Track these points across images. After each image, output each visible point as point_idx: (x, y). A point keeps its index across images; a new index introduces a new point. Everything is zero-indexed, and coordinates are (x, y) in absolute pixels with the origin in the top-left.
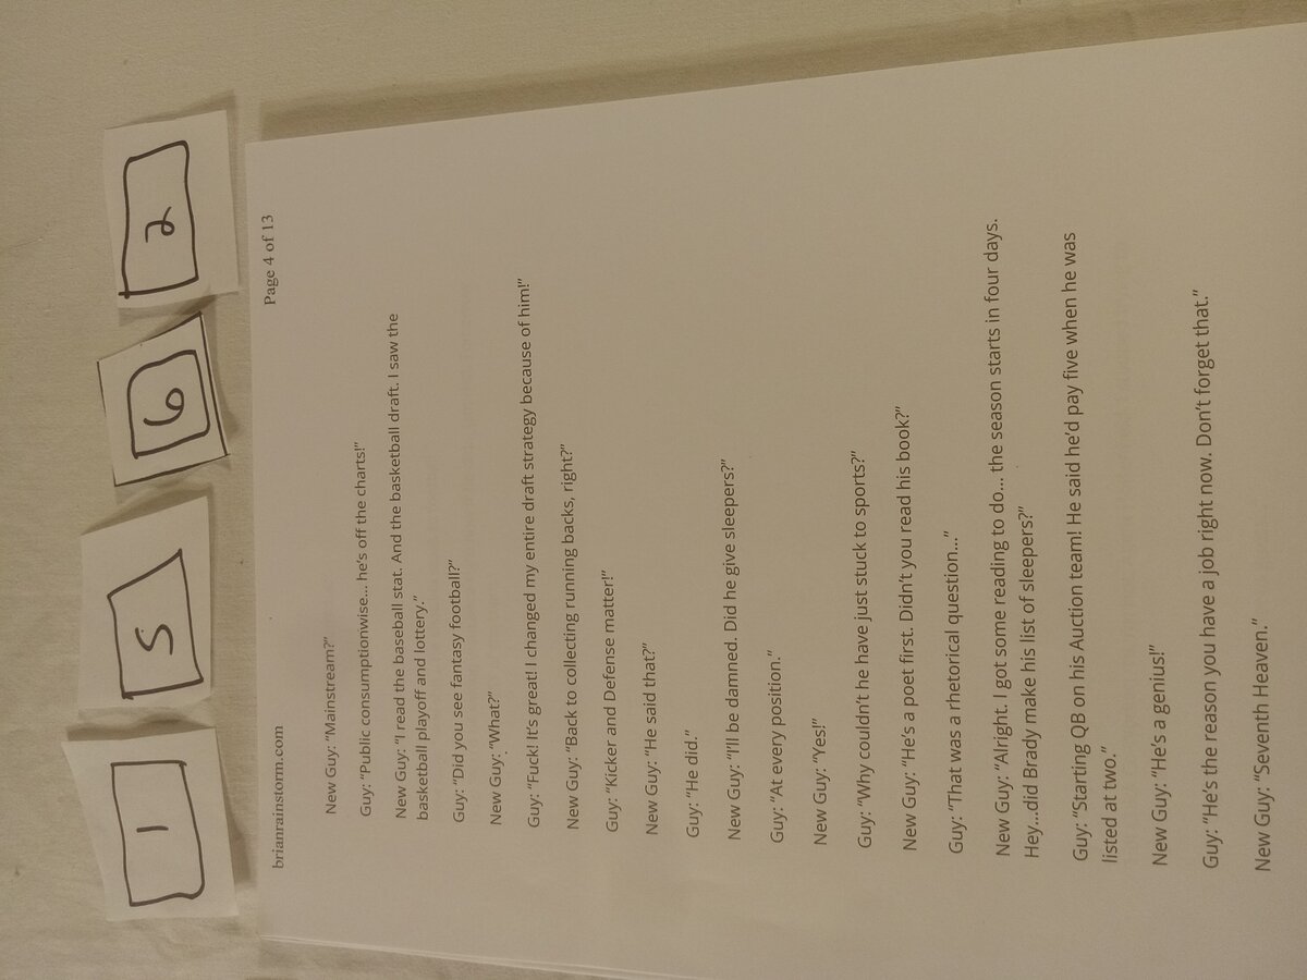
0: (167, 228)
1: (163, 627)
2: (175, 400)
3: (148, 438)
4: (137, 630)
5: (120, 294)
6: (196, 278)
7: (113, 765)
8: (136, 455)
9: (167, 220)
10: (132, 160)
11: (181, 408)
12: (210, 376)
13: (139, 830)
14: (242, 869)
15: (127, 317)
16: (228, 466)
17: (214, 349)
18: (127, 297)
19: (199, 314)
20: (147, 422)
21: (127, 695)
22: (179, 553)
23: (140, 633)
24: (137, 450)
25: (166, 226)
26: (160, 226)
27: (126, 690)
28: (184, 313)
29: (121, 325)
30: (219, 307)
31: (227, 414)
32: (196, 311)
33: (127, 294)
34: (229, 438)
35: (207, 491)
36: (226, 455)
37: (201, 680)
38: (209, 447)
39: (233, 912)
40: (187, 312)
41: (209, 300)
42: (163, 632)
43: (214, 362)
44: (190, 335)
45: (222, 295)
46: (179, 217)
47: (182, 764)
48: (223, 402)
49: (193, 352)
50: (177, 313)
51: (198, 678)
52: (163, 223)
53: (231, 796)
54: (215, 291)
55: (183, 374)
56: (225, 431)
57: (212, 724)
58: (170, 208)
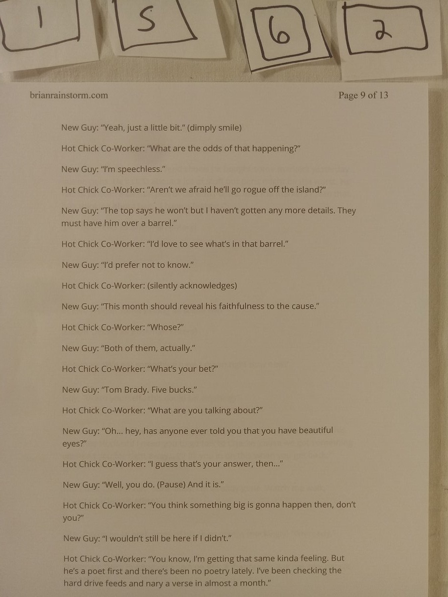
0: (380, 35)
1: (153, 25)
2: (283, 38)
3: (262, 18)
4: (151, 7)
5: (345, 3)
6: (351, 53)
8: (253, 11)
9: (385, 35)
10: (421, 12)
11: (278, 42)
13: (39, 8)
15: (332, 6)
16: (245, 71)
17: (310, 64)
18: (343, 7)
19: (330, 56)
20: (272, 18)
22: (195, 38)
23: (150, 9)
24: (255, 11)
25: (381, 34)
26: (382, 30)
28: (332, 45)
29: (327, 2)
30: (334, 67)
31: (274, 72)
32: (333, 54)
33: (345, 7)
34: (260, 73)
35: (229, 57)
36: (252, 71)
37: (124, 49)
38: (256, 61)
40: (332, 48)
41: (338, 61)
42: (150, 25)
43: (303, 64)
44: (320, 50)
45: (340, 70)
46: (387, 42)
47: (78, 38)
48: (281, 69)
49: (309, 51)
50: (332, 40)
52: (383, 32)
53: (61, 69)
54: (342, 64)
55: (297, 45)
56: (265, 71)
57: (101, 58)
58: (391, 37)
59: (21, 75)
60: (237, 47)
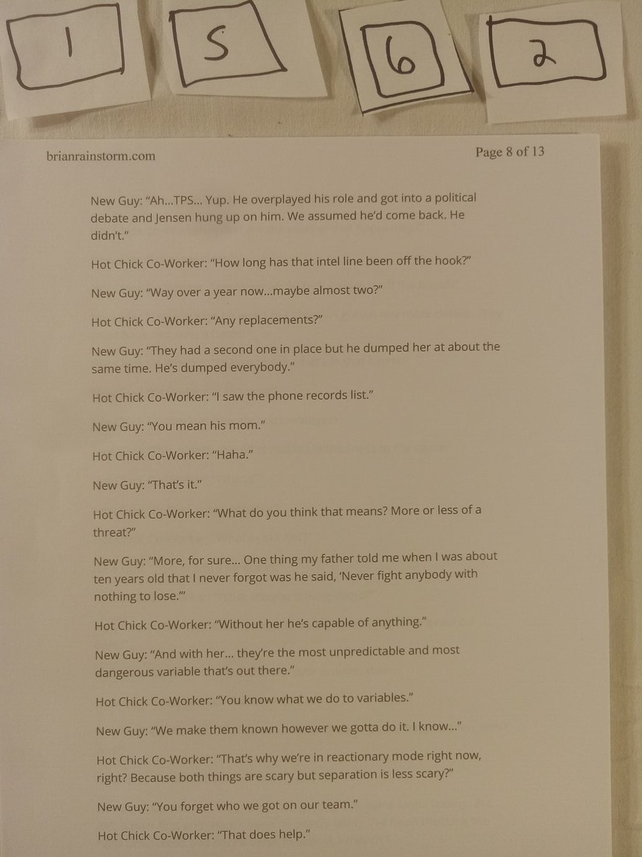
0: (539, 60)
1: (226, 51)
2: (406, 66)
3: (377, 38)
4: (223, 27)
5: (491, 17)
6: (500, 86)
7: (117, 5)
8: (363, 29)
9: (546, 60)
10: (595, 28)
11: (400, 71)
12: (422, 98)
13: (67, 29)
15: (472, 20)
16: (354, 112)
17: (444, 102)
18: (487, 23)
19: (472, 90)
20: (389, 39)
21: (172, 15)
22: (284, 69)
23: (221, 30)
24: (367, 30)
25: (541, 59)
26: (542, 54)
27: (176, 15)
28: (473, 76)
29: (465, 16)
30: (477, 105)
31: (394, 113)
32: (475, 86)
33: (490, 23)
34: (375, 115)
35: (331, 96)
36: (364, 113)
37: (185, 85)
38: (369, 99)
39: (11, 116)
41: (482, 97)
42: (221, 52)
43: (433, 103)
44: (457, 82)
45: (486, 110)
46: (548, 71)
47: (122, 70)
48: (403, 109)
49: (442, 83)
50: (473, 67)
51: (187, 83)
52: (544, 56)
53: (99, 113)
54: (488, 101)
55: (426, 74)
56: (382, 112)
57: (154, 96)
58: (555, 63)
59: (43, 123)
60: (342, 79)
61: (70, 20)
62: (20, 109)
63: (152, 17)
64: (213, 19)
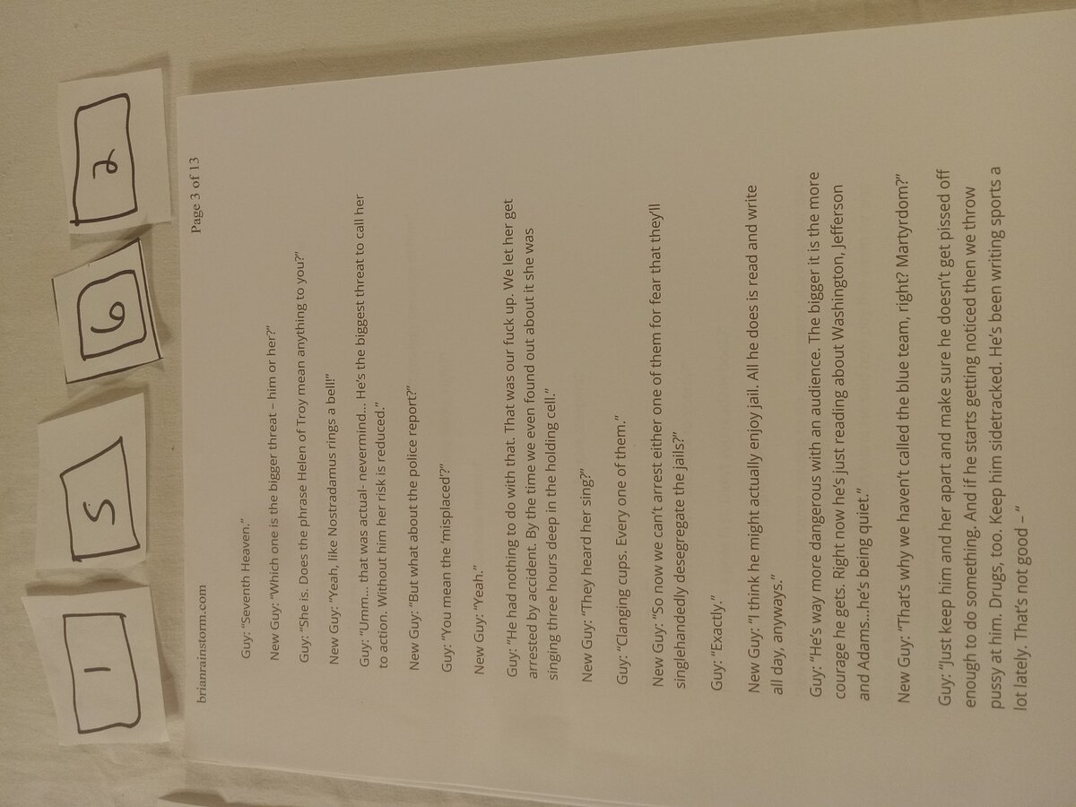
0: (112, 167)
1: (106, 502)
2: (118, 312)
3: (94, 343)
4: (85, 504)
5: (72, 222)
6: (135, 210)
7: (65, 616)
8: (85, 358)
9: (111, 160)
10: (81, 108)
11: (122, 318)
12: (147, 294)
13: (86, 671)
14: (172, 703)
15: (76, 241)
16: (161, 368)
17: (150, 270)
18: (77, 225)
19: (137, 240)
20: (93, 329)
21: (76, 558)
22: (120, 440)
23: (88, 506)
24: (85, 354)
25: (110, 165)
26: (106, 165)
27: (76, 554)
29: (72, 249)
30: (154, 234)
31: (162, 325)
32: (135, 237)
33: (77, 222)
34: (162, 345)
35: (144, 389)
36: (160, 358)
37: (138, 546)
38: (146, 352)
39: (164, 738)
40: (127, 238)
41: (146, 228)
42: (106, 506)
43: (151, 282)
45: (158, 224)
46: (121, 158)
47: (122, 616)
48: (158, 315)
49: (132, 272)
50: (119, 239)
51: (136, 544)
52: (108, 162)
53: (163, 643)
54: (149, 221)
55: (124, 290)
56: (160, 338)
57: (146, 583)
58: (113, 150)
60: (134, 378)
61: (78, 669)
62: (158, 729)
63: (76, 580)
64: (78, 516)
